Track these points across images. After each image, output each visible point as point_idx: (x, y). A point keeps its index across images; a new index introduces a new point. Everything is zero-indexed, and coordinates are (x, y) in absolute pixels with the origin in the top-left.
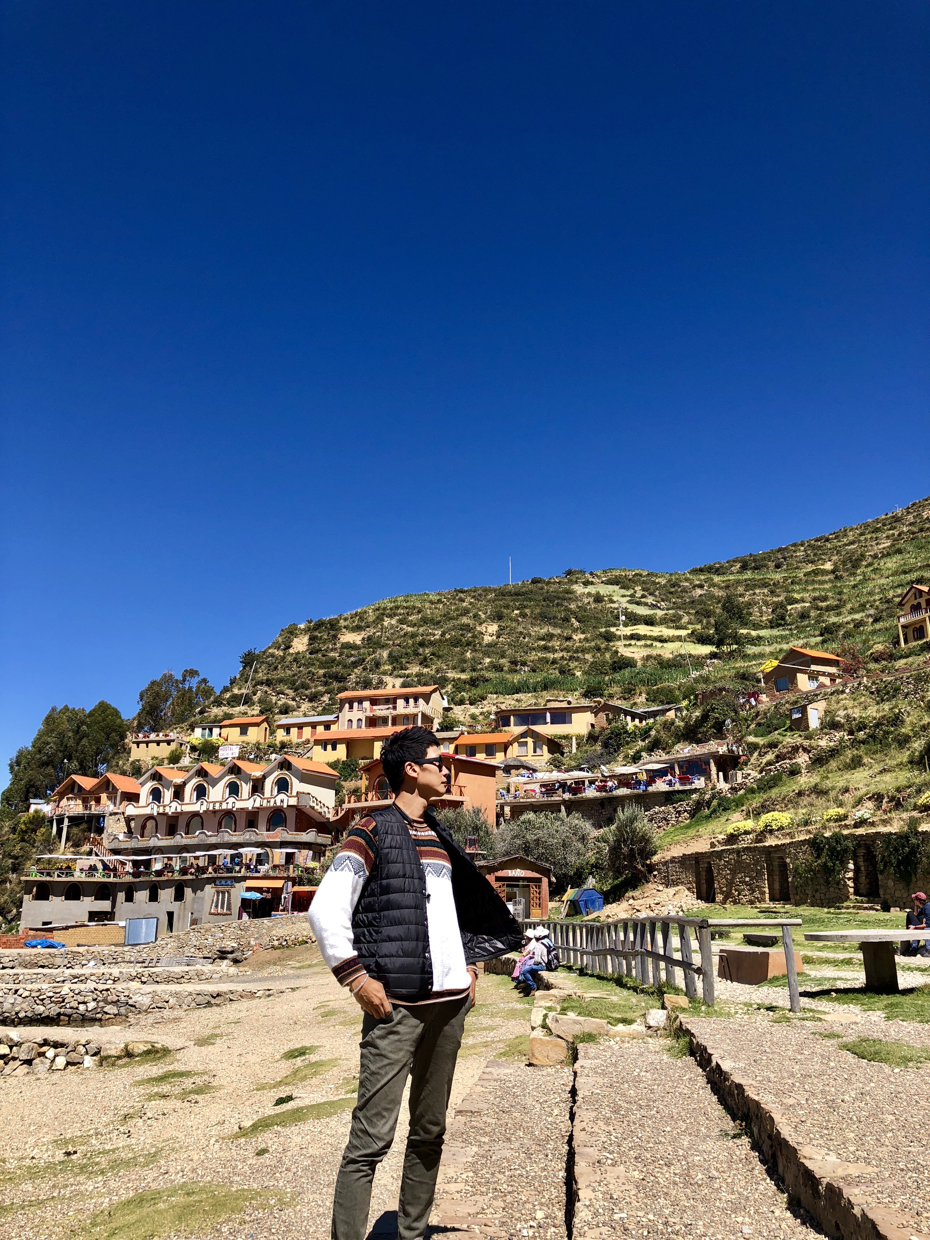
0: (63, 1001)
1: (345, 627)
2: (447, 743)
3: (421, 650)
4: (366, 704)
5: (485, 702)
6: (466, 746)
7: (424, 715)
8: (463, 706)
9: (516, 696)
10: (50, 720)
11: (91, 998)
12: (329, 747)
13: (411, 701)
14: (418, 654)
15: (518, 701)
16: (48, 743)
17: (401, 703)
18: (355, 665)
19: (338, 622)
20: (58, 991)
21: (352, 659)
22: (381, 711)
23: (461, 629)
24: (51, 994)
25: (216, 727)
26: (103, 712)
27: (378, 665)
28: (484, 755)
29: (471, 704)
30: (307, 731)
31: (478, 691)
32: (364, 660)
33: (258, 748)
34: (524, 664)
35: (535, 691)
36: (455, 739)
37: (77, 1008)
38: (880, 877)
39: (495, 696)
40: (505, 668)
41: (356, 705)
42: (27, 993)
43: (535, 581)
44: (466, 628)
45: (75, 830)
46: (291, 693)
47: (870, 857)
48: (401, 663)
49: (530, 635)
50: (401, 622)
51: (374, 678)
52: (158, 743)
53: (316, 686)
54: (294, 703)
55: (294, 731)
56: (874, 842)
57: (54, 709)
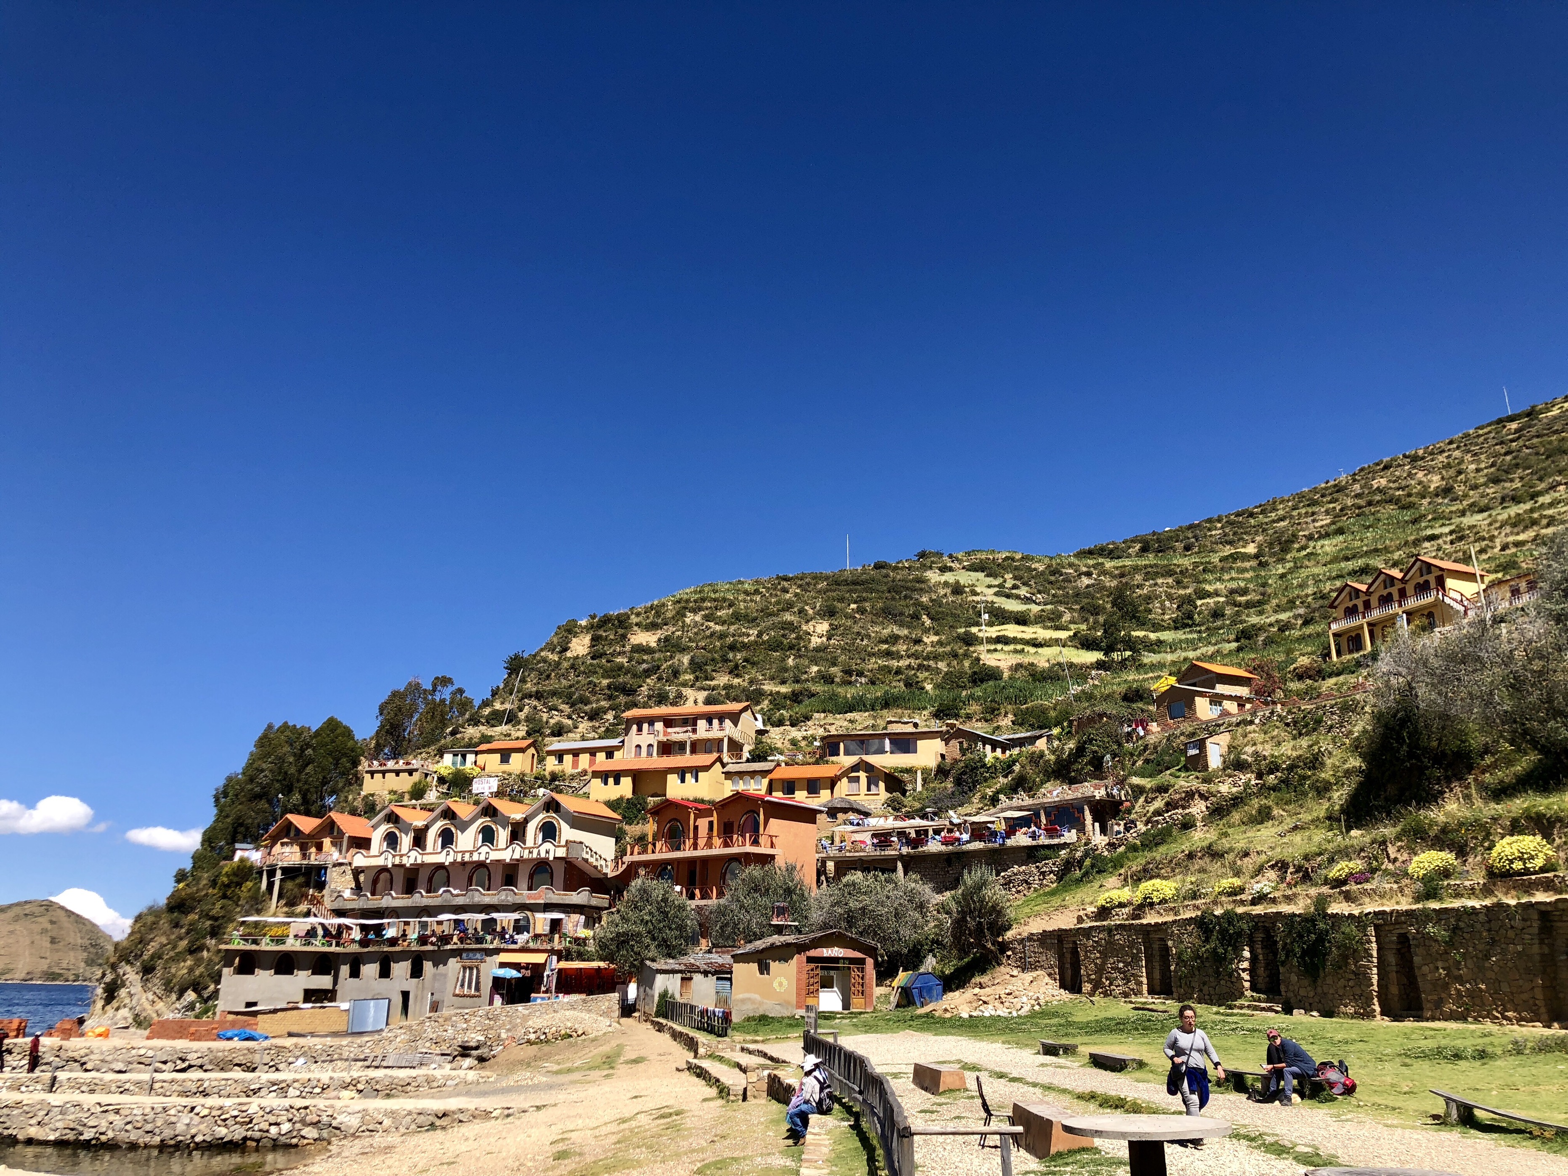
0: (251, 1122)
1: (637, 624)
2: (758, 777)
3: (731, 655)
4: (659, 726)
5: (809, 723)
6: (783, 781)
7: (730, 740)
8: (782, 728)
9: (849, 716)
10: (266, 742)
11: (285, 1118)
12: (611, 781)
13: (715, 722)
14: (726, 660)
15: (851, 721)
16: (262, 771)
17: (702, 724)
18: (647, 673)
19: (629, 618)
20: (244, 1108)
21: (645, 666)
22: (677, 734)
23: (783, 629)
24: (236, 1113)
25: (471, 752)
26: (332, 731)
27: (676, 673)
28: (805, 793)
29: (792, 725)
30: (584, 758)
31: (799, 709)
32: (659, 668)
33: (522, 781)
34: (860, 674)
35: (873, 710)
36: (769, 772)
37: (267, 1131)
38: (1281, 969)
39: (823, 715)
40: (837, 680)
41: (645, 726)
42: (205, 1112)
43: (878, 566)
44: (790, 627)
45: (289, 885)
46: (566, 708)
47: (1270, 943)
48: (706, 671)
49: (869, 637)
50: (707, 618)
51: (671, 690)
52: (397, 773)
53: (598, 701)
54: (570, 722)
55: (568, 758)
56: (1274, 925)
57: (270, 727)
